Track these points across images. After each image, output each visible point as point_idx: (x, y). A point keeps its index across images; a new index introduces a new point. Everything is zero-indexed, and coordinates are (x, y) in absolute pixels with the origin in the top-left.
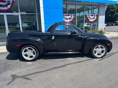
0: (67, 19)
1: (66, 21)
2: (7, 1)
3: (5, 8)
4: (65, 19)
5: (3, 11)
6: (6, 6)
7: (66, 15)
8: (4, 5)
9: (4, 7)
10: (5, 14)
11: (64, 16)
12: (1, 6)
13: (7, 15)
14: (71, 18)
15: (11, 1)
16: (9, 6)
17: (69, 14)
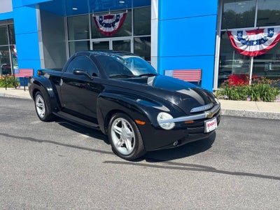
0: (251, 43)
1: (247, 50)
2: (115, 15)
3: (112, 29)
4: (244, 44)
6: (113, 25)
7: (250, 32)
8: (110, 24)
9: (110, 27)
10: (110, 40)
11: (241, 36)
12: (107, 25)
13: (113, 42)
14: (265, 41)
15: (121, 14)
16: (117, 24)
17: (260, 28)
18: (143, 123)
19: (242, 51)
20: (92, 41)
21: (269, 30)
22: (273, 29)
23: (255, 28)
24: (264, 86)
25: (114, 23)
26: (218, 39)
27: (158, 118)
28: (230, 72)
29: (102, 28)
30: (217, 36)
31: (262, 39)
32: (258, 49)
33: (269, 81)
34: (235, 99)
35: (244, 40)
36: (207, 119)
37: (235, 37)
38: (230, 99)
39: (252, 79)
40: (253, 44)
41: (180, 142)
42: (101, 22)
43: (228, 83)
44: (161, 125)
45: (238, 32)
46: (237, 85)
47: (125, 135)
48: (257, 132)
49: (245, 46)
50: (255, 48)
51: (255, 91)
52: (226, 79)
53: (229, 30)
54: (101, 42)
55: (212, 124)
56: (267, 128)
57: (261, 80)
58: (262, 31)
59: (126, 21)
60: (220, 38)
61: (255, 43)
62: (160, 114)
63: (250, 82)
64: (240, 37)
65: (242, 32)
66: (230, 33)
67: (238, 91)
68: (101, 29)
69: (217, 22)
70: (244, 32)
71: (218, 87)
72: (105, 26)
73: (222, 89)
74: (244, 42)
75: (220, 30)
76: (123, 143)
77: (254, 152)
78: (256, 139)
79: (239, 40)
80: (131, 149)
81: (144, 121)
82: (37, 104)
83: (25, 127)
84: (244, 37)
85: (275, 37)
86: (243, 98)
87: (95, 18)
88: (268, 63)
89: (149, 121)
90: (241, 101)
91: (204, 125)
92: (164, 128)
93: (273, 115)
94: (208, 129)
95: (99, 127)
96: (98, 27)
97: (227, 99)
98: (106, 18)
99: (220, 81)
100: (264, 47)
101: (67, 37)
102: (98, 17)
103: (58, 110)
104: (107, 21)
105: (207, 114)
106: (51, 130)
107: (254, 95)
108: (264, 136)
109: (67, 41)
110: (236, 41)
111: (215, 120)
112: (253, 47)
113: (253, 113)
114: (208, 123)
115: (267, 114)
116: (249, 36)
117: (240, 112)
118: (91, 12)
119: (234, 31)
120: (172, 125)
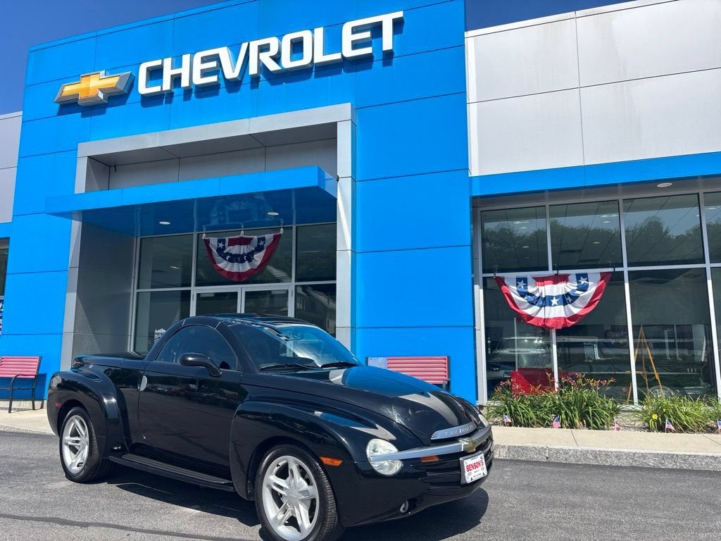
0: (546, 301)
1: (541, 315)
2: (255, 237)
3: (246, 267)
4: (532, 304)
5: (235, 279)
6: (249, 257)
7: (541, 280)
8: (243, 256)
9: (242, 261)
10: (241, 290)
11: (526, 287)
12: (234, 258)
13: (247, 293)
14: (575, 298)
15: (269, 237)
16: (258, 258)
17: (561, 272)
18: (338, 463)
19: (530, 317)
20: (195, 290)
21: (579, 277)
22: (585, 276)
23: (551, 272)
24: (586, 394)
25: (252, 253)
26: (479, 293)
27: (369, 451)
28: (513, 364)
29: (223, 265)
30: (476, 287)
31: (568, 294)
32: (563, 315)
33: (591, 382)
34: (527, 425)
35: (531, 295)
36: (465, 454)
37: (513, 290)
38: (516, 423)
39: (560, 379)
40: (550, 304)
41: (413, 503)
42: (220, 251)
43: (508, 387)
44: (375, 465)
45: (519, 280)
46: (528, 391)
47: (295, 494)
48: (575, 491)
49: (536, 308)
50: (556, 312)
51: (568, 404)
52: (505, 380)
53: (498, 275)
54: (217, 294)
55: (476, 466)
56: (596, 483)
57: (576, 379)
58: (565, 279)
59: (278, 250)
60: (482, 291)
61: (554, 301)
62: (372, 443)
63: (557, 385)
64: (522, 289)
65: (525, 280)
66: (501, 282)
67: (533, 407)
68: (220, 265)
69: (473, 259)
70: (530, 280)
71: (489, 397)
72: (230, 260)
73: (498, 404)
74: (531, 298)
75: (481, 275)
76: (289, 514)
77: (567, 529)
78: (574, 506)
79: (523, 295)
80: (308, 526)
81: (338, 458)
82: (67, 438)
83: (36, 497)
84: (531, 289)
85: (592, 290)
86: (545, 423)
87: (207, 242)
88: (591, 345)
89: (351, 458)
90: (542, 428)
91: (459, 467)
92: (381, 472)
93: (607, 455)
94: (470, 476)
95: (230, 485)
96: (214, 262)
97: (510, 425)
98: (232, 242)
99: (492, 384)
100: (575, 310)
101: (134, 282)
102: (214, 242)
103: (123, 451)
104: (235, 250)
105: (463, 444)
106: (103, 502)
107: (566, 414)
108: (590, 499)
109: (134, 291)
110: (516, 297)
111: (480, 458)
112: (552, 308)
113: (566, 452)
114: (467, 462)
115: (596, 455)
116: (541, 288)
117: (540, 451)
118: (200, 229)
119: (510, 277)
120: (397, 466)
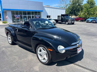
18: (51, 50)
47: (43, 54)
62: (59, 46)
80: (46, 58)
94: (79, 52)
95: (32, 49)
103: (16, 41)
114: (78, 49)
120: (64, 51)
